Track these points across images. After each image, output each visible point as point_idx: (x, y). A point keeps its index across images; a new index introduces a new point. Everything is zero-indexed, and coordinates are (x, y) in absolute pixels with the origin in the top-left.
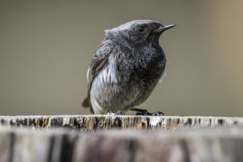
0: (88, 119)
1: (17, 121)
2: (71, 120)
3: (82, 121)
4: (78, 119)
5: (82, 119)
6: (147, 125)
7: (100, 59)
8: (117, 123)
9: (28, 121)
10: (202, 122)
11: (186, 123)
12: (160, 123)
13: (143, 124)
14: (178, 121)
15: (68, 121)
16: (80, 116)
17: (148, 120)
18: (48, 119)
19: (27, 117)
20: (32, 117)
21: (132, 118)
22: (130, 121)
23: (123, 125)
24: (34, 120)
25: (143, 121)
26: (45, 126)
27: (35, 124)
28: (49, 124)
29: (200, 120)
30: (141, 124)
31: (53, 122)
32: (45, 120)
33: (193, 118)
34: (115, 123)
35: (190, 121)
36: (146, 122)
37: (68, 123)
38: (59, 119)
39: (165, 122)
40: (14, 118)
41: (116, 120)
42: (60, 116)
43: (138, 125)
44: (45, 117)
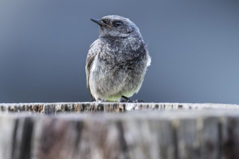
0: (77, 106)
1: (15, 107)
2: (62, 106)
3: (72, 107)
4: (68, 106)
5: (71, 105)
6: (123, 110)
7: (92, 56)
8: (99, 108)
9: (26, 107)
10: (166, 107)
11: (154, 109)
12: (134, 108)
13: (121, 109)
14: (148, 106)
15: (60, 107)
16: (71, 103)
17: (124, 106)
18: (43, 106)
19: (26, 104)
20: (30, 104)
21: (112, 105)
22: (110, 107)
23: (105, 110)
24: (31, 106)
25: (120, 107)
26: (40, 111)
27: (32, 110)
28: (44, 110)
29: (165, 106)
30: (119, 109)
31: (47, 108)
32: (40, 106)
33: (160, 104)
34: (98, 109)
35: (157, 106)
36: (122, 108)
37: (60, 109)
38: (52, 105)
39: (137, 108)
40: (13, 105)
41: (98, 106)
42: (53, 104)
43: (117, 110)
44: (40, 104)
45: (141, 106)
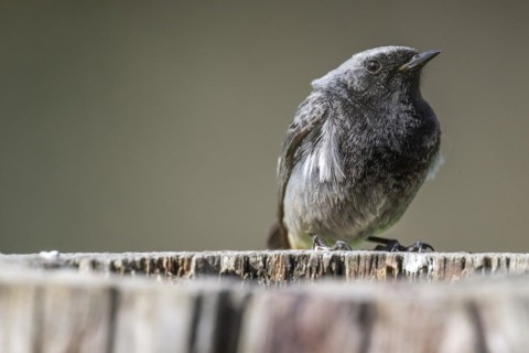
0: (274, 260)
1: (125, 262)
2: (237, 260)
3: (261, 264)
4: (252, 260)
5: (260, 259)
6: (396, 272)
7: (303, 130)
8: (334, 266)
9: (148, 262)
10: (512, 264)
11: (480, 268)
12: (425, 268)
13: (390, 270)
14: (463, 263)
15: (233, 264)
16: (258, 253)
17: (400, 261)
18: (190, 260)
19: (146, 255)
20: (156, 255)
21: (366, 256)
22: (362, 264)
23: (347, 272)
24: (160, 261)
25: (388, 262)
26: (183, 273)
27: (162, 271)
28: (192, 271)
29: (508, 261)
30: (384, 270)
31: (200, 266)
32: (183, 260)
33: (494, 256)
34: (330, 267)
35: (487, 263)
36: (395, 266)
37: (232, 267)
38: (214, 258)
39: (434, 266)
40: (118, 258)
41: (331, 261)
42: (215, 253)
43: (379, 271)
44: (183, 255)
45: (445, 260)
